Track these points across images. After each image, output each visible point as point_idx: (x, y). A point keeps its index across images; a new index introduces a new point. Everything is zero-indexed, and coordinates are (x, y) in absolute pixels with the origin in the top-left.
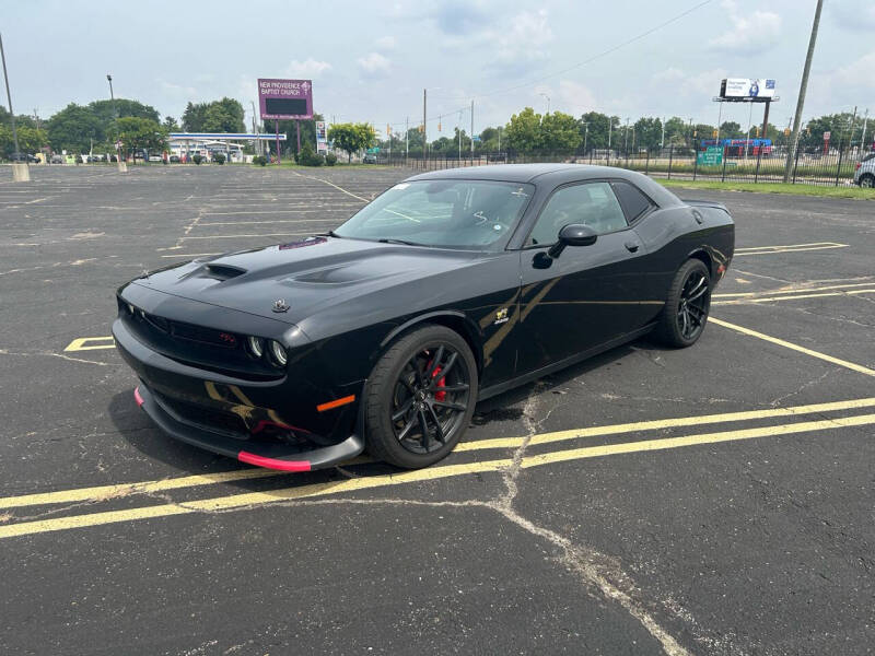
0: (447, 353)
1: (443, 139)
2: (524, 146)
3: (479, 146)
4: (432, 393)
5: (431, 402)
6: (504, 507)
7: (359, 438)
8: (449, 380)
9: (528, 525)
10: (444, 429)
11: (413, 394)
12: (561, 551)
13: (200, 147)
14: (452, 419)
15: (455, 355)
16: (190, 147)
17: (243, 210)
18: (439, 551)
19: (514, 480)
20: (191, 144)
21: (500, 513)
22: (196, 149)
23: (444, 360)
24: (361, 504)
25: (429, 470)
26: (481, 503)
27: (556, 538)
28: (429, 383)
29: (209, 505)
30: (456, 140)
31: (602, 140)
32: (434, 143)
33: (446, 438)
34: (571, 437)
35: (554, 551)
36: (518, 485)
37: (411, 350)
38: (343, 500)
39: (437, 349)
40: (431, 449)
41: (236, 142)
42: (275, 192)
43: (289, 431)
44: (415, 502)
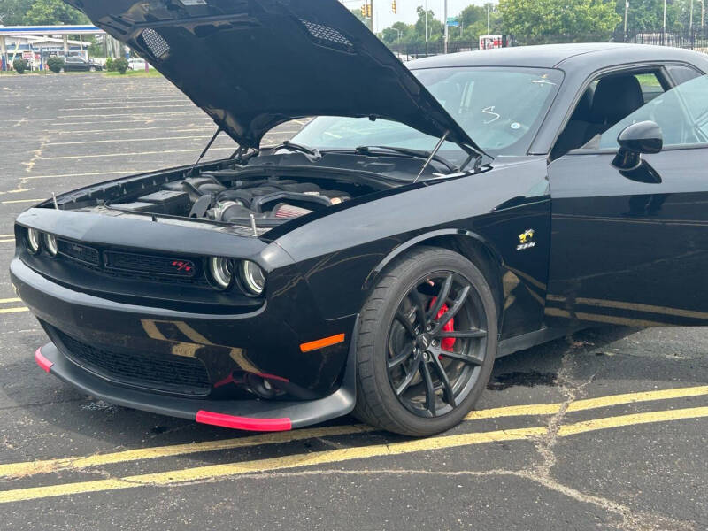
0: (457, 286)
1: (399, 26)
2: (529, 30)
3: (456, 35)
4: (437, 340)
5: (436, 351)
6: (542, 476)
7: (350, 390)
8: (458, 322)
9: (574, 494)
10: (454, 389)
11: (414, 338)
12: (618, 518)
13: (21, 47)
14: (463, 376)
15: (467, 289)
16: (7, 48)
17: (106, 137)
18: (463, 517)
19: (551, 448)
20: (8, 43)
21: (536, 482)
22: (15, 51)
23: (453, 295)
24: (355, 475)
25: (437, 439)
26: (509, 472)
27: (612, 506)
28: (433, 326)
29: (161, 479)
30: (419, 26)
31: (653, 18)
32: (384, 31)
33: (458, 400)
34: (624, 402)
35: (609, 518)
36: (556, 454)
37: (411, 278)
38: (330, 472)
39: (444, 280)
40: (439, 412)
41: (77, 37)
42: (148, 111)
43: (261, 380)
44: (423, 472)
